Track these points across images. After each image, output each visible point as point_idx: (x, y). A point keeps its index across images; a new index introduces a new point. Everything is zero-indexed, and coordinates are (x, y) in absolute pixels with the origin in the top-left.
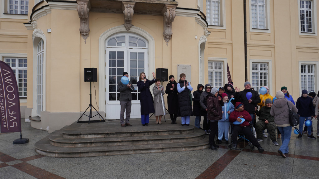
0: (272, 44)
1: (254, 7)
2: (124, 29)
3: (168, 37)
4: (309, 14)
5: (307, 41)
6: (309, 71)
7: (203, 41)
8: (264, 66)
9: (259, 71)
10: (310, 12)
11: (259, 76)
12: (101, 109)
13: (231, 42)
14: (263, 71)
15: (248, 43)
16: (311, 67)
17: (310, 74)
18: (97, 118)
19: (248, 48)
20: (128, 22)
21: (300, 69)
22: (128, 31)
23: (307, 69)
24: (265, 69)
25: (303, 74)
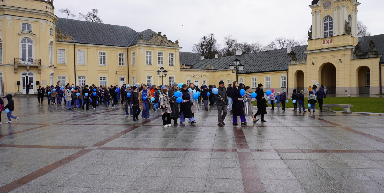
0: (87, 69)
1: (80, 55)
2: (27, 71)
3: (40, 73)
4: (104, 58)
5: (103, 68)
6: (104, 79)
7: (52, 72)
8: (84, 78)
9: (82, 80)
10: (104, 57)
11: (82, 81)
12: (21, 91)
13: (69, 69)
14: (83, 80)
15: (76, 69)
16: (104, 78)
17: (104, 80)
18: (20, 94)
19: (76, 71)
20: (28, 70)
21: (99, 79)
22: (28, 71)
23: (103, 79)
24: (84, 79)
25: (101, 80)
